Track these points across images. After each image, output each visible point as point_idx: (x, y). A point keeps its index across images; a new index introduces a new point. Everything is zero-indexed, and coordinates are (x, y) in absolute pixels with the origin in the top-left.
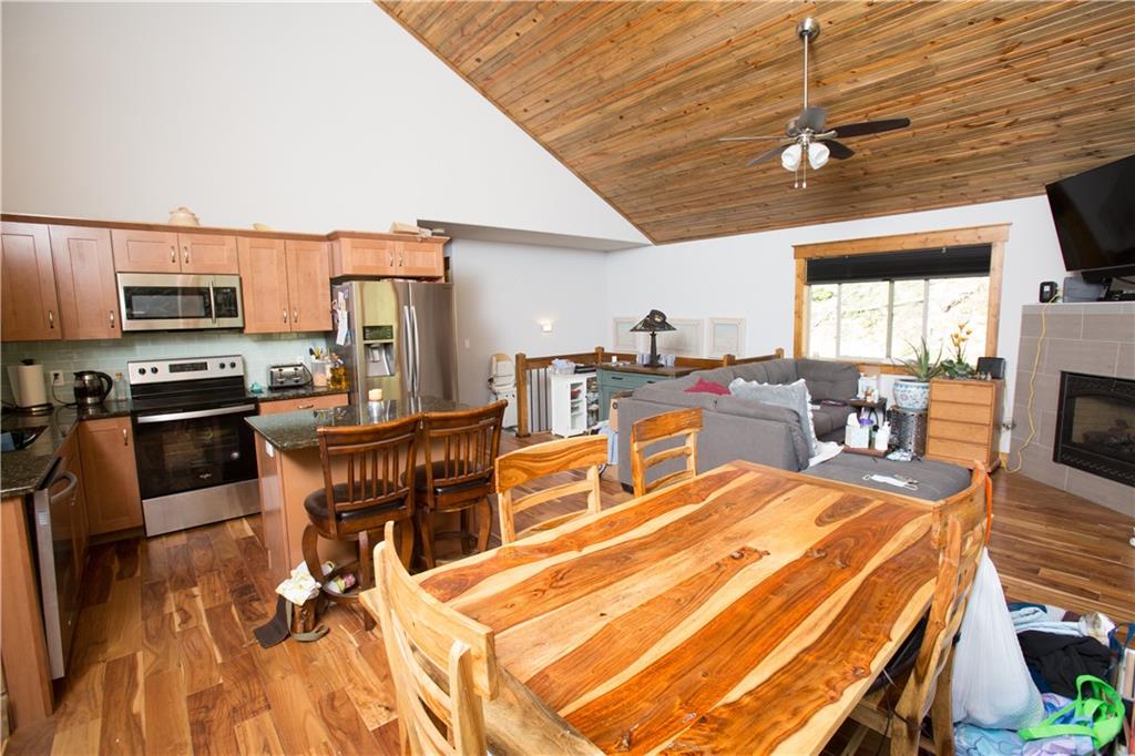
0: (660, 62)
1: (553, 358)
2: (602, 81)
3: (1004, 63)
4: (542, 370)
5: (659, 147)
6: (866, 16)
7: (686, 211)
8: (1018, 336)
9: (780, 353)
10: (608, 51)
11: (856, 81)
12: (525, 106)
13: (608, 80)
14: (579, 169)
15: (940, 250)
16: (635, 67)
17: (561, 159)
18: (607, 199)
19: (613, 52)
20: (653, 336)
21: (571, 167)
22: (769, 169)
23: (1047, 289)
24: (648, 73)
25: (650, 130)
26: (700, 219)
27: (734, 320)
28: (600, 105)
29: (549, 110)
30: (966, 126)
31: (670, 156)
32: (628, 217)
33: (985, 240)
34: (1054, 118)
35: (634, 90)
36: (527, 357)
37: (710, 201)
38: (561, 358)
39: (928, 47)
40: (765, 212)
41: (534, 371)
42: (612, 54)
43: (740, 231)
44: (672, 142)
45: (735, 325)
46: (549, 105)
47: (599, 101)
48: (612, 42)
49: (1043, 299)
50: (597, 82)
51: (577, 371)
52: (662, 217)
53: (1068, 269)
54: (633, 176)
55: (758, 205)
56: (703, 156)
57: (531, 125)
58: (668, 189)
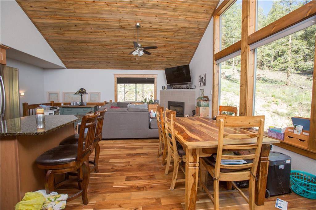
0: (99, 16)
1: (40, 104)
2: (75, 12)
3: (165, 46)
4: (34, 110)
5: (85, 39)
6: (149, 28)
7: (84, 60)
8: (159, 96)
9: (111, 101)
10: (82, 5)
11: (142, 40)
12: (32, 5)
13: (77, 13)
14: (47, 36)
15: (146, 78)
16: (90, 13)
17: (40, 31)
18: (54, 50)
19: (84, 6)
20: (81, 96)
21: (43, 35)
22: (114, 53)
23: (163, 87)
24: (93, 17)
25: (84, 33)
26: (87, 63)
27: (97, 92)
28: (70, 19)
29: (45, 11)
30: (156, 55)
31: (87, 42)
32: (60, 57)
33: (154, 77)
34: (167, 57)
35: (85, 20)
36: (29, 104)
37: (93, 58)
38: (43, 104)
39: (156, 39)
40: (108, 64)
41: (31, 110)
42: (83, 7)
43: (98, 68)
44: (90, 39)
45: (98, 94)
46: (45, 10)
47: (70, 18)
48: (86, 3)
49: (163, 89)
50: (73, 12)
51: (51, 109)
52: (74, 60)
53: (168, 84)
54: (69, 45)
55: (107, 62)
56: (98, 45)
57: (30, 13)
58: (81, 52)
